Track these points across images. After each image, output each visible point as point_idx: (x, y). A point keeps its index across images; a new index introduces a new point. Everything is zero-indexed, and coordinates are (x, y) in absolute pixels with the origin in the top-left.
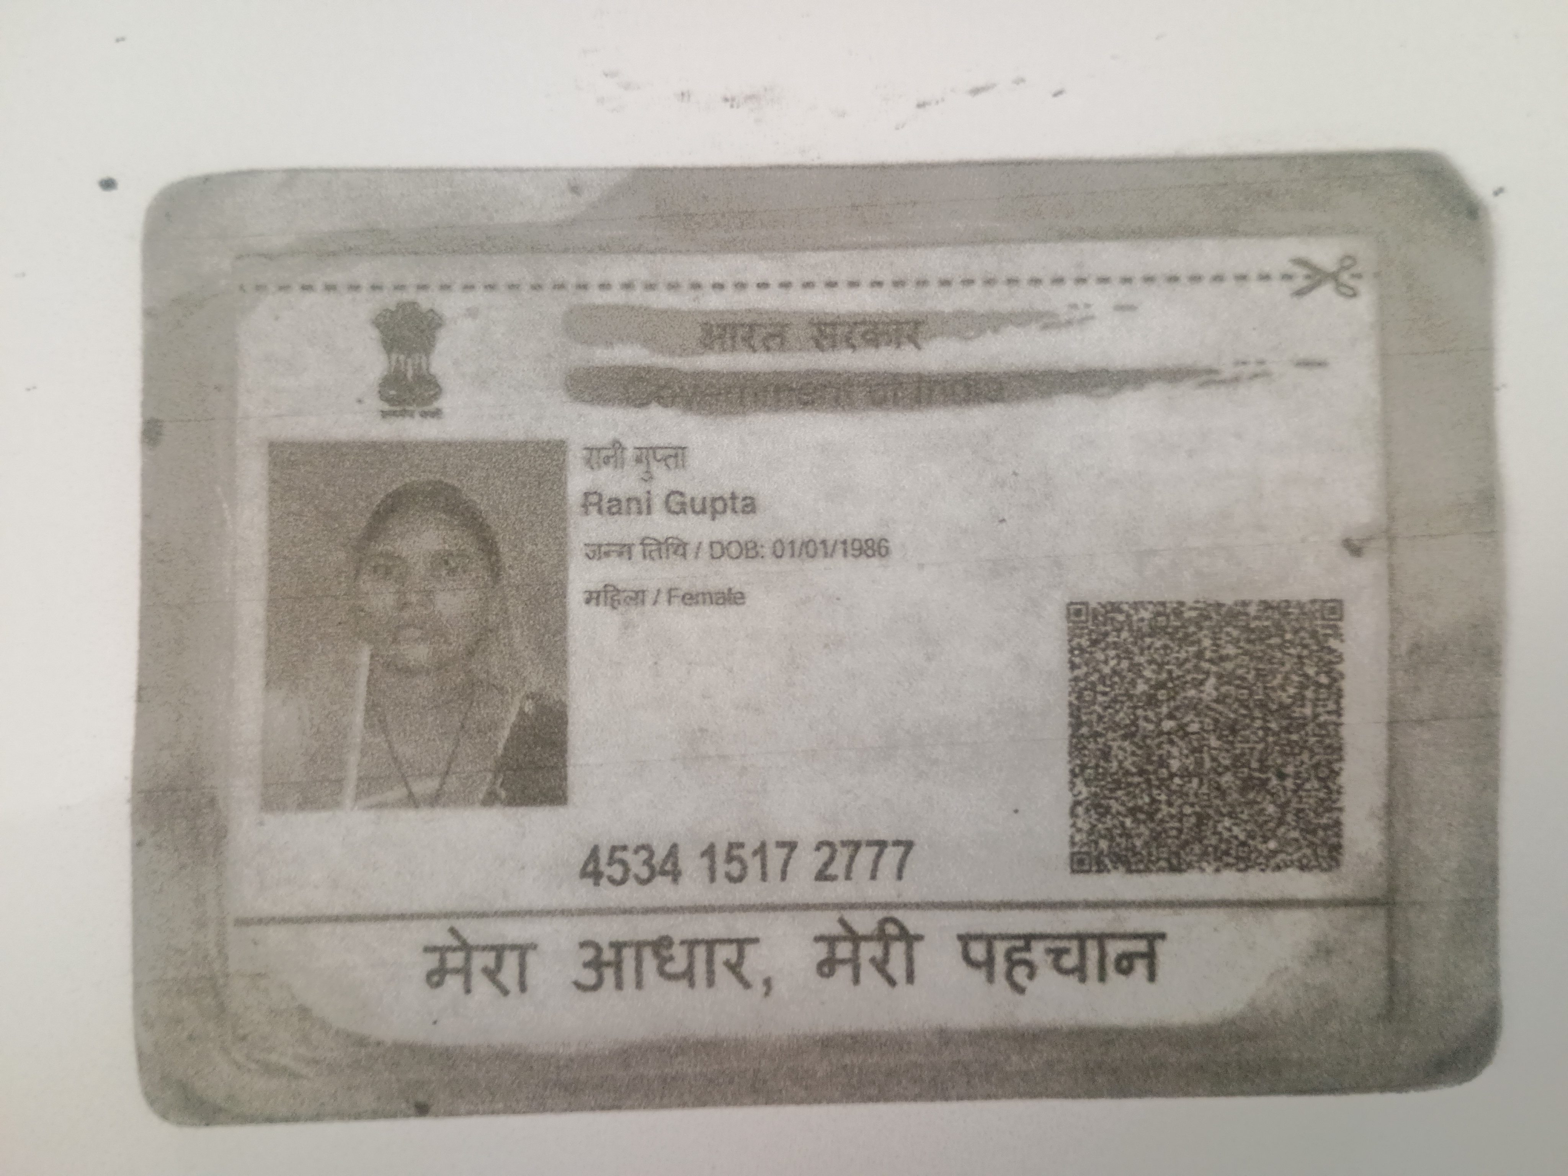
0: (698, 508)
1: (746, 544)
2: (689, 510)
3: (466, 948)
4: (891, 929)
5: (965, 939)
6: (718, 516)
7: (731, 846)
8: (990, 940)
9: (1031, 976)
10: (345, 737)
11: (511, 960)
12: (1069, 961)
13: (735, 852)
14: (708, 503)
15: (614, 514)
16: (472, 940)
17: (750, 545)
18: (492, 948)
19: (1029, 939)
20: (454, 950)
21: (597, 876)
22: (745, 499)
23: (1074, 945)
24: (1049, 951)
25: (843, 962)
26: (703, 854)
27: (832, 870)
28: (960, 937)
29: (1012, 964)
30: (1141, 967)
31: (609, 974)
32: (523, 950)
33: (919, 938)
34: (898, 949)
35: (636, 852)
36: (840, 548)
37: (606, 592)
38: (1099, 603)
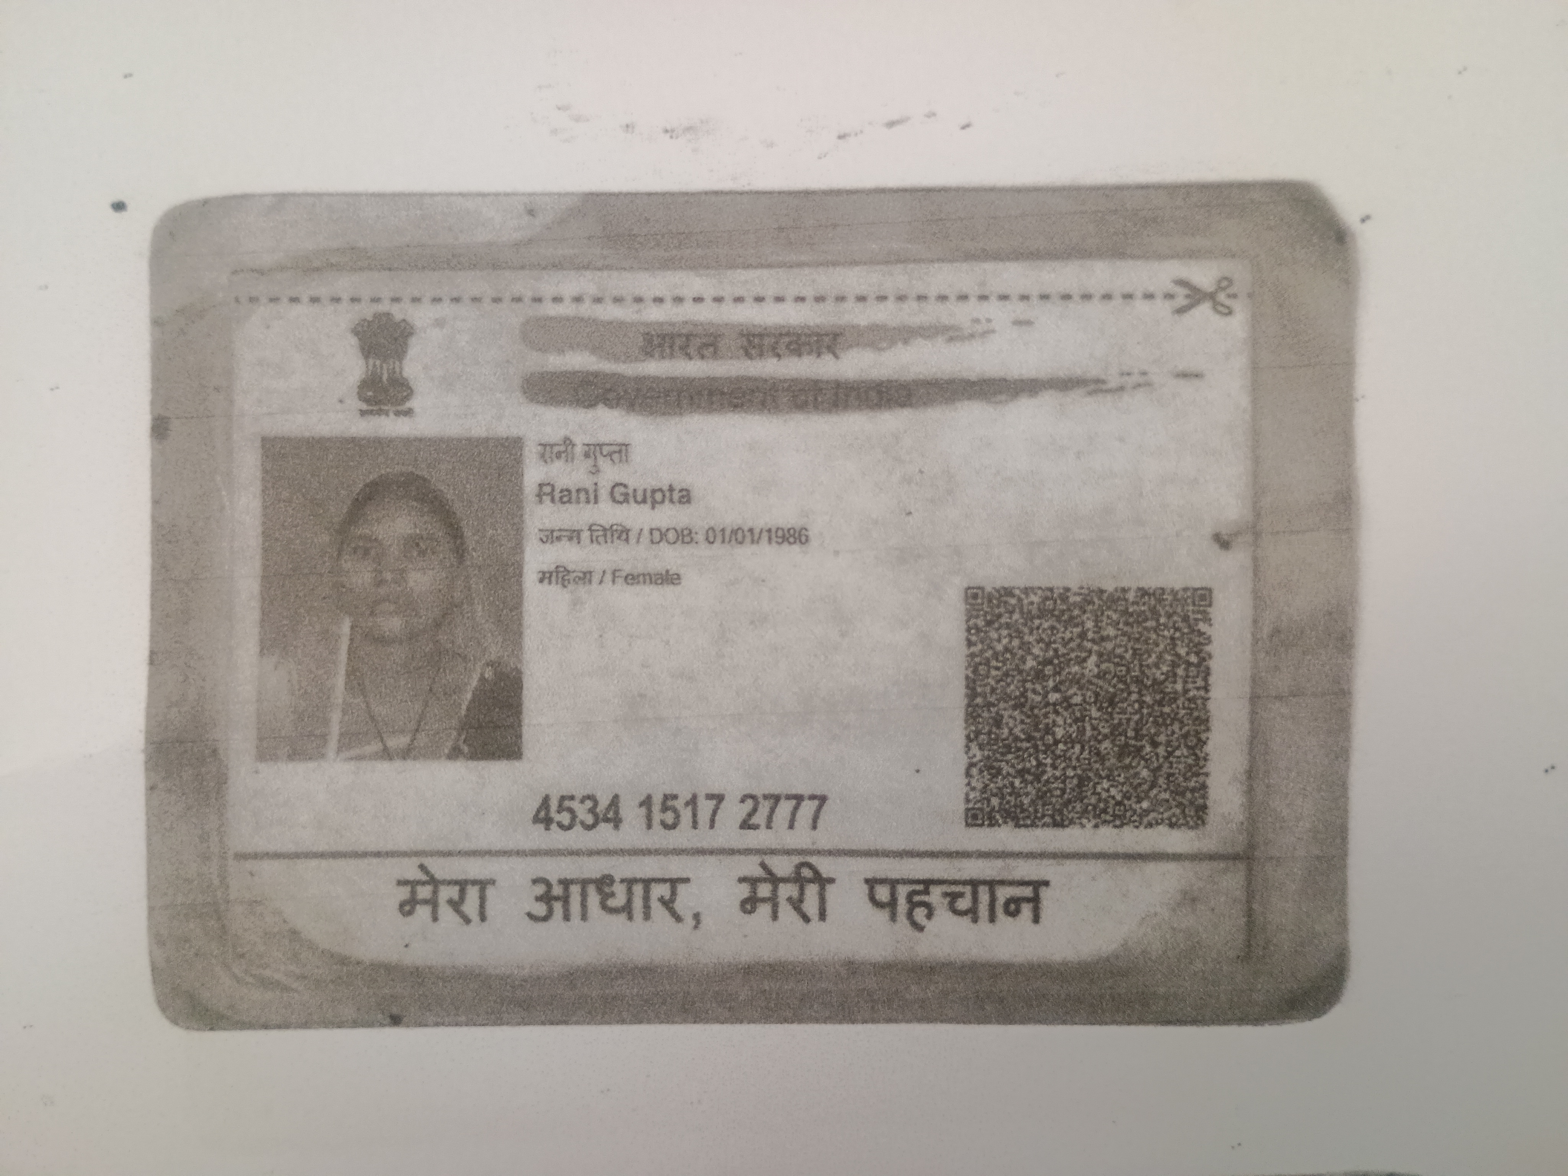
0: (639, 498)
1: (682, 531)
2: (631, 500)
3: (434, 882)
4: (806, 873)
5: (872, 883)
6: (657, 505)
7: (666, 797)
8: (893, 884)
9: (929, 916)
10: (329, 698)
11: (473, 893)
12: (963, 904)
13: (670, 803)
14: (649, 494)
15: (564, 503)
16: (439, 875)
17: (686, 532)
18: (456, 882)
19: (928, 884)
20: (424, 883)
21: (547, 822)
22: (681, 490)
23: (968, 890)
24: (946, 895)
25: (764, 900)
26: (641, 805)
27: (754, 820)
28: (867, 881)
29: (913, 905)
30: (1026, 910)
31: (558, 907)
32: (483, 885)
33: (831, 881)
34: (812, 891)
35: (582, 801)
36: (765, 536)
37: (557, 572)
38: (994, 588)
